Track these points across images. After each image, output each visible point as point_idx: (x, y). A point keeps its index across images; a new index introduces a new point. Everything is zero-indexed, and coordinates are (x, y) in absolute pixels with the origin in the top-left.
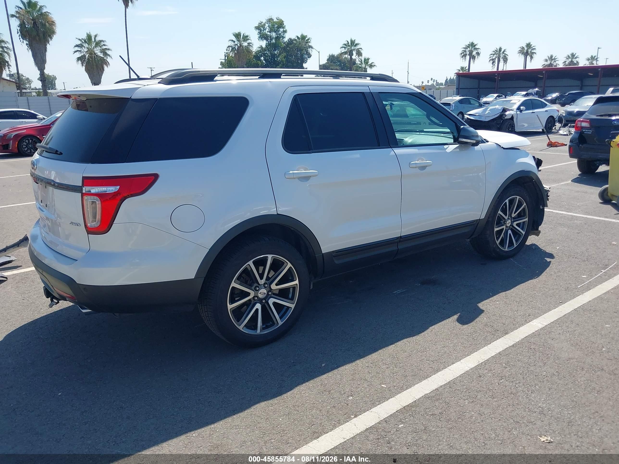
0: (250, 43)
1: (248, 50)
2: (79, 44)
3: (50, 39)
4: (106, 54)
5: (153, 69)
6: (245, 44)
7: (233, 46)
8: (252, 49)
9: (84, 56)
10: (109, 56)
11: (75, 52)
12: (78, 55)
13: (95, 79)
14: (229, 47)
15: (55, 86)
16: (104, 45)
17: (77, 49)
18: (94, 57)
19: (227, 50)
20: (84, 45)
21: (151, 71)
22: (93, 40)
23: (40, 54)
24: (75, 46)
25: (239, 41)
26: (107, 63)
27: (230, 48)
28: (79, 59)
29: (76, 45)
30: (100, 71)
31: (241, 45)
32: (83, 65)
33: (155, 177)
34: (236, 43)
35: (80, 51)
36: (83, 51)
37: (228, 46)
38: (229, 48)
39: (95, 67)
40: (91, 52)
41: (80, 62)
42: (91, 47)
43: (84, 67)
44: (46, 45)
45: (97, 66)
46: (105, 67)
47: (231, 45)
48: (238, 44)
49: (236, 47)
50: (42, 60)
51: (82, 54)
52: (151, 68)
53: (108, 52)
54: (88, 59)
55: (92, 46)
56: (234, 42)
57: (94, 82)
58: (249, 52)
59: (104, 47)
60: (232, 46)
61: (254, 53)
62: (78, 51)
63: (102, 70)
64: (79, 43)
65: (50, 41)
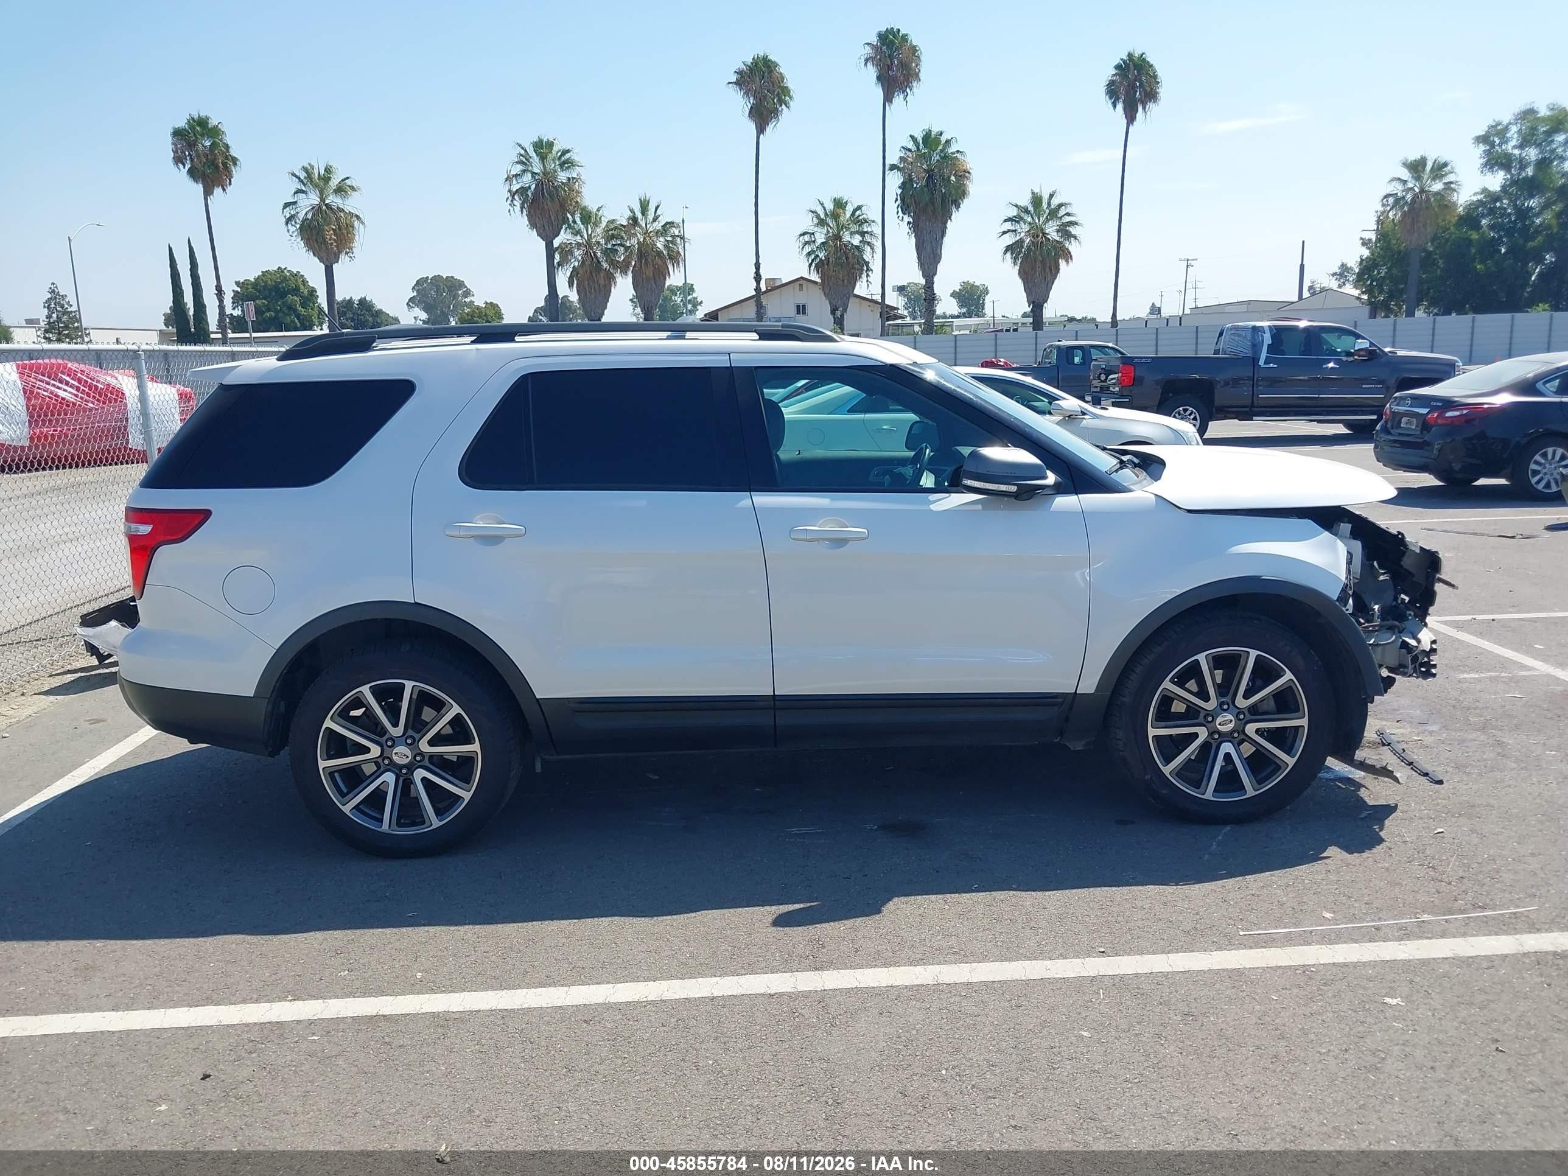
0: (1452, 183)
1: (1443, 201)
2: (1014, 216)
3: (954, 209)
4: (1068, 235)
5: (1193, 263)
6: (1437, 186)
7: (1399, 194)
8: (1455, 198)
9: (1019, 244)
10: (1075, 238)
11: (1004, 233)
12: (1009, 240)
13: (1036, 292)
14: (1387, 196)
15: (983, 309)
16: (1068, 214)
17: (1008, 226)
18: (1042, 242)
19: (1383, 205)
20: (1025, 218)
21: (1187, 266)
22: (1045, 205)
23: (931, 243)
24: (1005, 221)
25: (1418, 178)
26: (1068, 256)
27: (1391, 200)
28: (1008, 248)
29: (1006, 218)
30: (1049, 275)
31: (1422, 191)
32: (1015, 263)
33: (206, 514)
34: (1410, 185)
35: (1015, 231)
36: (1019, 230)
37: (1385, 194)
38: (1387, 201)
39: (1038, 264)
40: (1037, 233)
41: (1009, 255)
42: (1039, 221)
43: (1017, 268)
44: (946, 222)
45: (1043, 262)
46: (1062, 264)
47: (1395, 192)
48: (1416, 189)
49: (1409, 197)
50: (932, 256)
51: (1018, 238)
52: (1188, 260)
53: (1073, 230)
54: (1029, 247)
55: (1041, 219)
56: (1405, 182)
57: (1032, 300)
58: (1449, 207)
59: (1067, 219)
60: (1396, 194)
61: (1461, 209)
62: (1009, 231)
63: (1054, 272)
64: (1014, 212)
65: (954, 214)
